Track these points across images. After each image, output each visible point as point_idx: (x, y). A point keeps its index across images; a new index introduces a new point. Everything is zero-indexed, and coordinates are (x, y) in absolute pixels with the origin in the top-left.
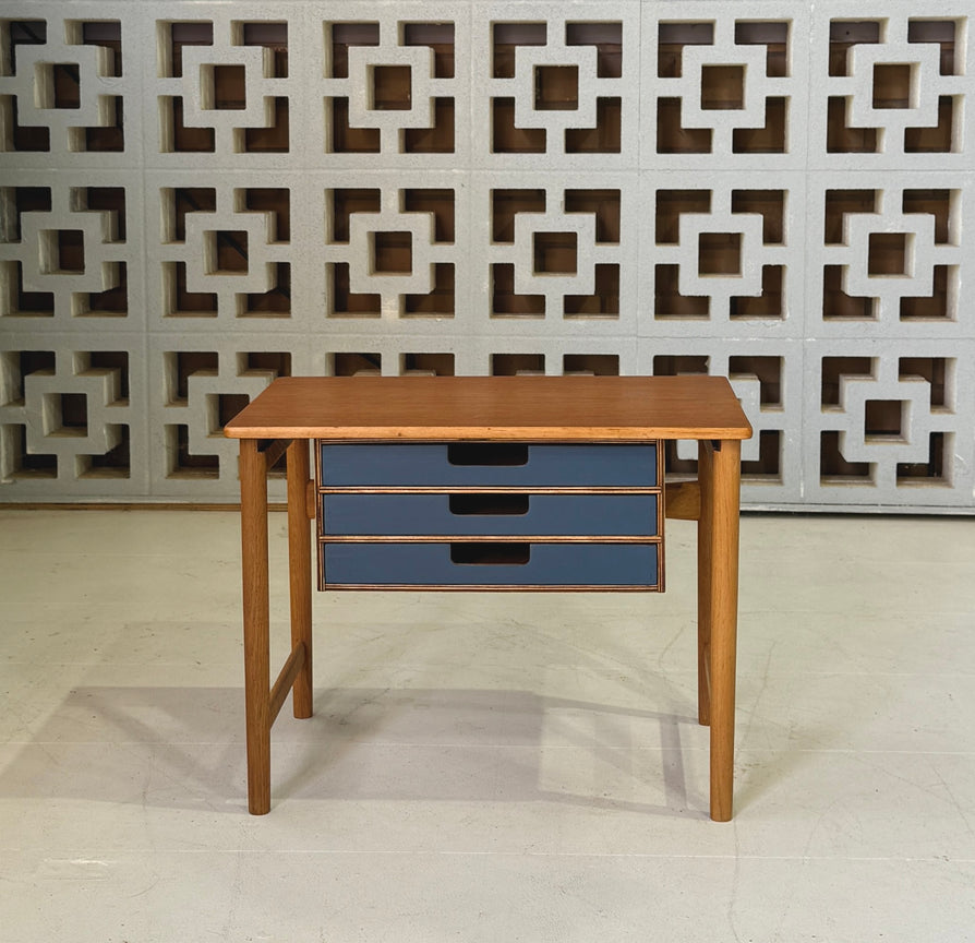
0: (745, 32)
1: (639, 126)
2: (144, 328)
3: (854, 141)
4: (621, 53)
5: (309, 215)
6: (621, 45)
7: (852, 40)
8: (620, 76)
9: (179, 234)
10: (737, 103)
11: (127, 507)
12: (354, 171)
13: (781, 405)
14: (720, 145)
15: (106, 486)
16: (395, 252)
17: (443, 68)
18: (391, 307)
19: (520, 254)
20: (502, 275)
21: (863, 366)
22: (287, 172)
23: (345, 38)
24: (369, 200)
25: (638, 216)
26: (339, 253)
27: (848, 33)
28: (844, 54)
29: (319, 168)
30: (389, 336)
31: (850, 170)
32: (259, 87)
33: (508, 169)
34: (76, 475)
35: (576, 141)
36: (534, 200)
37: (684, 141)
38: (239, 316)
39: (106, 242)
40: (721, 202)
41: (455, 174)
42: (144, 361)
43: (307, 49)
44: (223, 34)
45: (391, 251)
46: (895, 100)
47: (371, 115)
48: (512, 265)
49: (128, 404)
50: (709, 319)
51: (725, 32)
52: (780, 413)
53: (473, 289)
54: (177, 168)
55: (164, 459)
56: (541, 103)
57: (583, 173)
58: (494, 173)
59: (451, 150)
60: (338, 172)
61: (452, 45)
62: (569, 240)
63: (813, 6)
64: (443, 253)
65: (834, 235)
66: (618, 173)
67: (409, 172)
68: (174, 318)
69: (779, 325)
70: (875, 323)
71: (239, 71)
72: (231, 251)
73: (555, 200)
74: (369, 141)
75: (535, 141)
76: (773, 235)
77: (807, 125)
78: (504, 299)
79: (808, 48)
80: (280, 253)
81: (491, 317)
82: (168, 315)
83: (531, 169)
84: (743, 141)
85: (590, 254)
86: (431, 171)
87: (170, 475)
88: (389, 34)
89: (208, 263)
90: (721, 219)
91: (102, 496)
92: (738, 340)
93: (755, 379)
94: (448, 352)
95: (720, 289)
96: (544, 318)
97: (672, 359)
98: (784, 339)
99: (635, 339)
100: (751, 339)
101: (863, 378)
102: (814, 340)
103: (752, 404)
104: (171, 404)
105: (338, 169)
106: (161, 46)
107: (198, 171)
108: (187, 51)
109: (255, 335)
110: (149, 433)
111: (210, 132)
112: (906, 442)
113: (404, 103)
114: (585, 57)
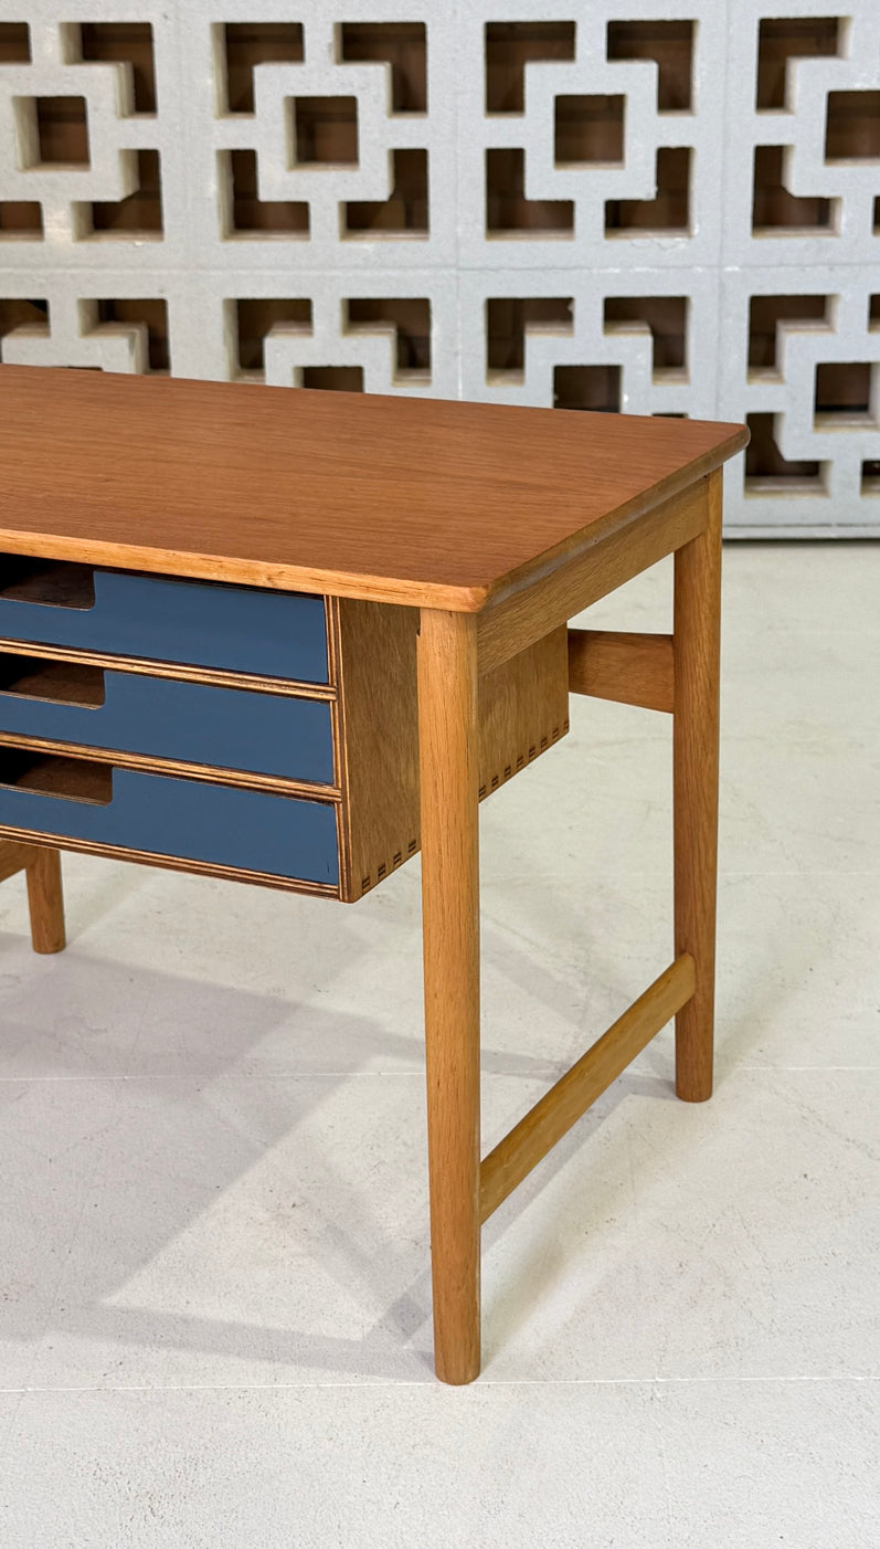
13: (685, 372)
18: (59, 224)
19: (265, 132)
21: (813, 308)
25: (455, 66)
30: (59, 271)
36: (285, 40)
40: (590, 42)
48: (254, 152)
50: (573, 237)
52: (685, 388)
53: (193, 191)
62: (345, 109)
64: (141, 133)
65: (772, 95)
69: (682, 246)
70: (834, 241)
73: (320, 41)
76: (674, 96)
78: (246, 208)
81: (226, 238)
85: (380, 132)
90: (589, 70)
92: (617, 271)
93: (645, 332)
94: (155, 295)
95: (590, 188)
96: (308, 239)
97: (517, 304)
98: (690, 267)
99: (453, 272)
100: (638, 269)
101: (813, 327)
102: (737, 269)
103: (641, 373)
112: (875, 428)
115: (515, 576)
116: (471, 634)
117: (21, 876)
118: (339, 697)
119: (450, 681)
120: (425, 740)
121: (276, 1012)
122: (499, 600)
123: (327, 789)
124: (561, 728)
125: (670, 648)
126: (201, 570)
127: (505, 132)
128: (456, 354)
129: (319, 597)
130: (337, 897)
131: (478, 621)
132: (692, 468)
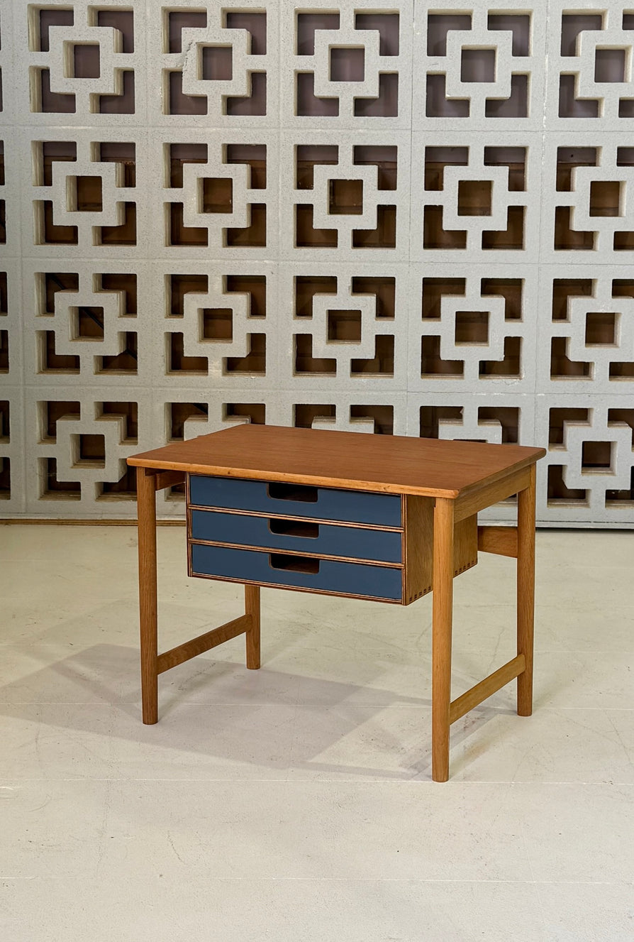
0: (492, 156)
1: (410, 227)
2: (22, 383)
3: (577, 240)
4: (396, 169)
5: (152, 295)
6: (396, 163)
7: (576, 161)
8: (395, 188)
9: (49, 308)
10: (486, 211)
12: (187, 261)
14: (473, 243)
16: (219, 323)
17: (257, 181)
18: (215, 367)
19: (317, 326)
20: (303, 343)
21: (581, 415)
22: (134, 261)
23: (181, 155)
24: (199, 283)
25: (408, 298)
26: (175, 325)
27: (572, 156)
28: (569, 172)
29: (159, 258)
30: (214, 390)
31: (572, 264)
32: (113, 194)
33: (308, 260)
35: (361, 239)
36: (329, 284)
37: (445, 239)
38: (97, 373)
40: (473, 287)
41: (266, 264)
42: (21, 408)
43: (152, 165)
44: (84, 153)
45: (216, 323)
46: (608, 208)
47: (200, 217)
48: (311, 335)
49: (9, 442)
50: (463, 378)
51: (476, 156)
53: (280, 354)
54: (48, 257)
55: (37, 484)
56: (334, 209)
57: (366, 264)
58: (297, 263)
59: (263, 244)
60: (175, 262)
61: (264, 164)
62: (356, 316)
63: (544, 137)
64: (257, 326)
65: (560, 313)
66: (393, 265)
67: (229, 262)
68: (45, 375)
69: (517, 383)
70: (591, 381)
71: (97, 181)
72: (90, 321)
73: (344, 285)
74: (200, 237)
75: (330, 238)
76: (513, 313)
77: (539, 229)
78: (304, 361)
79: (541, 169)
80: (129, 324)
81: (294, 375)
82: (40, 372)
83: (326, 261)
84: (490, 240)
85: (372, 327)
86: (248, 262)
87: (41, 498)
88: (215, 154)
89: (72, 331)
90: (472, 301)
92: (485, 394)
93: (498, 424)
94: (260, 402)
95: (472, 355)
96: (335, 376)
97: (435, 409)
98: (521, 393)
99: (406, 393)
100: (495, 394)
101: (582, 424)
102: (543, 395)
104: (42, 441)
105: (175, 259)
106: (35, 161)
107: (65, 260)
108: (56, 166)
109: (109, 388)
110: (26, 464)
111: (75, 229)
112: (613, 474)
113: (227, 208)
114: (368, 174)
115: (468, 488)
116: (453, 506)
117: (244, 634)
118: (405, 531)
119: (445, 523)
120: (436, 543)
121: (353, 689)
122: (463, 495)
123: (400, 564)
124: (474, 562)
125: (516, 532)
126: (361, 486)
127: (431, 328)
128: (405, 433)
129: (399, 496)
130: (401, 603)
131: (455, 502)
132: (525, 461)
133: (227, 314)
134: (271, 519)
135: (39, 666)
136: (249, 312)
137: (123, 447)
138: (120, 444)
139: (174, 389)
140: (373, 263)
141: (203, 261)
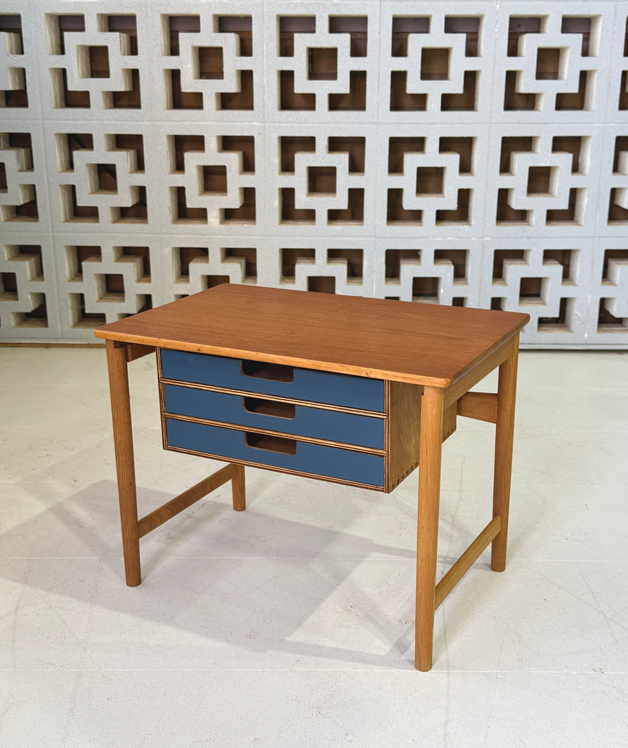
0: (451, 24)
2: (50, 230)
3: (520, 102)
4: (366, 39)
5: (158, 153)
6: (366, 33)
7: (522, 31)
8: (365, 56)
9: (70, 166)
10: (444, 76)
11: (47, 346)
12: (187, 123)
13: (466, 280)
14: (433, 106)
15: (33, 332)
16: (217, 178)
17: (245, 49)
18: (214, 217)
19: (298, 181)
20: (287, 195)
21: (519, 255)
22: (141, 123)
23: (178, 27)
24: (197, 143)
25: (377, 156)
26: (178, 180)
27: (519, 26)
28: (517, 40)
29: (162, 121)
30: (214, 237)
31: (518, 123)
32: (118, 62)
33: (291, 122)
34: (13, 325)
35: (336, 102)
36: (308, 144)
37: (408, 102)
38: (114, 222)
39: (21, 170)
40: (432, 145)
41: (254, 126)
42: (52, 251)
43: (151, 34)
44: (91, 23)
45: (213, 178)
46: (549, 73)
47: (197, 82)
48: (293, 189)
49: (43, 280)
50: (421, 225)
51: (437, 25)
52: (466, 287)
53: (268, 205)
54: (65, 120)
55: (70, 315)
56: (313, 75)
57: (340, 125)
58: (281, 125)
59: (251, 107)
60: (176, 124)
61: (250, 32)
62: (331, 171)
63: (498, 6)
64: (248, 181)
65: (505, 167)
66: (363, 126)
67: (222, 123)
68: (70, 224)
69: (467, 229)
70: (529, 227)
71: (104, 50)
72: (107, 175)
73: (321, 144)
74: (196, 101)
75: (308, 102)
76: (465, 168)
77: (491, 92)
78: (288, 211)
79: (494, 36)
80: (139, 179)
81: (281, 223)
82: (67, 221)
83: (306, 123)
84: (448, 103)
85: (345, 181)
86: (238, 123)
87: (75, 325)
88: (207, 24)
89: (91, 185)
90: (432, 157)
91: (30, 338)
92: (440, 239)
93: (449, 263)
94: (252, 247)
95: (430, 205)
96: (314, 224)
97: (397, 252)
98: (470, 238)
99: (374, 239)
100: (449, 238)
101: (519, 262)
102: (489, 239)
103: (449, 281)
104: (72, 279)
105: (176, 121)
106: (50, 32)
107: (80, 122)
108: (68, 36)
109: (124, 235)
110: (59, 299)
111: (86, 94)
112: (544, 304)
113: (219, 75)
114: (342, 42)
116: (443, 395)
117: (230, 482)
118: (388, 417)
119: (434, 413)
121: (331, 535)
122: (453, 383)
123: (381, 451)
124: (453, 429)
125: (496, 399)
126: (340, 370)
127: (395, 182)
128: (373, 272)
129: (383, 380)
130: (383, 491)
131: (445, 391)
133: (222, 171)
134: (245, 397)
135: (40, 507)
136: (241, 169)
137: (139, 284)
138: (136, 282)
139: (180, 236)
140: (347, 124)
141: (200, 123)
